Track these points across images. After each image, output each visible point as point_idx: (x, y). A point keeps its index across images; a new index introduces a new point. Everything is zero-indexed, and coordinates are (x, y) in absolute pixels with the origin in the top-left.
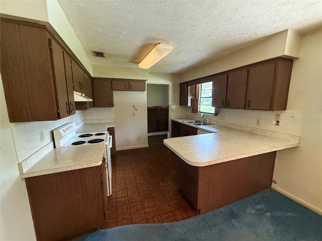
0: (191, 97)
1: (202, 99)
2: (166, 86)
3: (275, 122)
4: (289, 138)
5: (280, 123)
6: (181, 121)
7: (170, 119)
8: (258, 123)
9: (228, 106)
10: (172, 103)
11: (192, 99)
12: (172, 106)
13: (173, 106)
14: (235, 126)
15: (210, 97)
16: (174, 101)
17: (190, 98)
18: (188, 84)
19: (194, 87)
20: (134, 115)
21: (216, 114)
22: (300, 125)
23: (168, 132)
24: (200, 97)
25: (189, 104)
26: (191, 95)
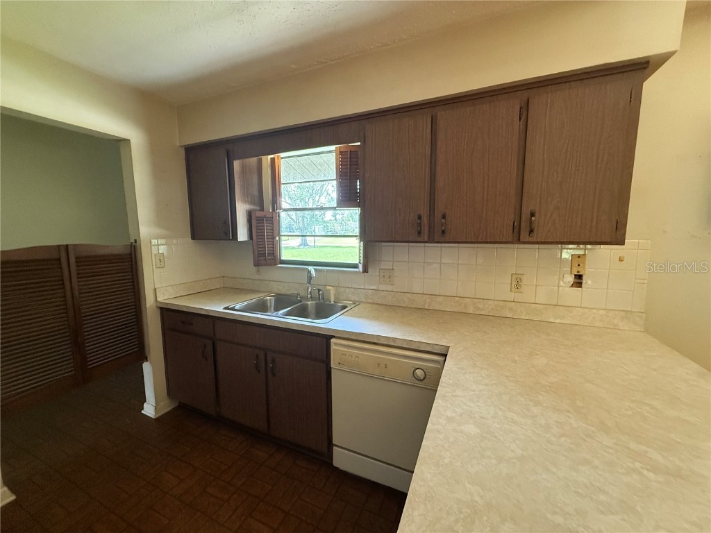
0: (248, 207)
2: (116, 145)
3: (571, 279)
4: (616, 321)
5: (587, 281)
6: (220, 309)
7: (149, 302)
8: (518, 286)
10: (156, 231)
11: (250, 215)
12: (154, 242)
13: (160, 241)
14: (440, 299)
16: (162, 218)
17: (241, 209)
18: (232, 148)
22: (643, 281)
23: (147, 367)
25: (242, 235)
26: (248, 198)
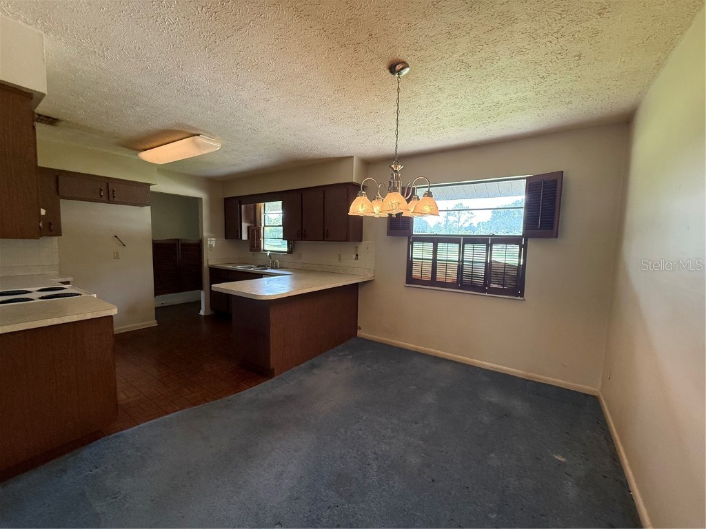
0: (248, 225)
1: (266, 228)
2: (196, 201)
3: (354, 256)
4: (366, 273)
5: (359, 257)
6: (231, 267)
7: (205, 264)
8: (340, 259)
9: (305, 236)
10: (210, 234)
11: (248, 227)
12: (209, 239)
13: (212, 239)
15: (280, 226)
16: (212, 230)
17: (245, 226)
18: (241, 200)
19: (253, 208)
20: (117, 256)
21: (290, 252)
23: (203, 293)
24: (263, 225)
25: (245, 237)
26: (248, 220)
